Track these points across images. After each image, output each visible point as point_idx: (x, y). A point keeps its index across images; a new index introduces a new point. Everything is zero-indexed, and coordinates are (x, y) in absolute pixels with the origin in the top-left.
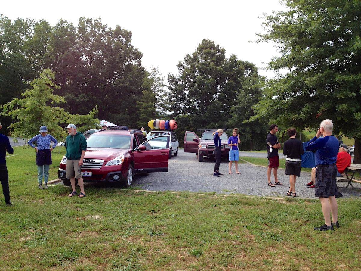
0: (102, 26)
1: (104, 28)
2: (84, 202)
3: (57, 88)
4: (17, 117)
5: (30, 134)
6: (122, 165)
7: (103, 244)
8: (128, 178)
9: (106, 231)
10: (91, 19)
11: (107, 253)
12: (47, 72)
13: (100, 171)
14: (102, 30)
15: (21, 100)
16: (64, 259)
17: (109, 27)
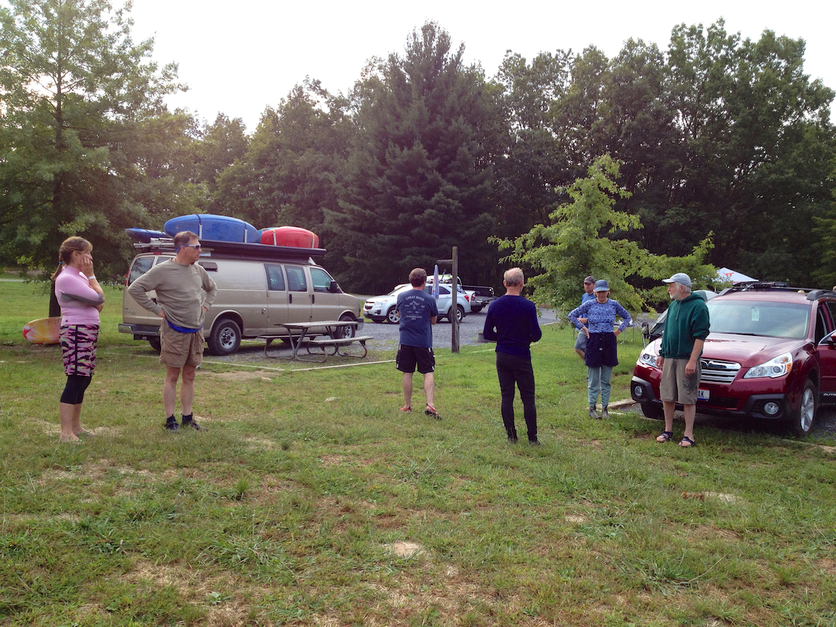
0: (727, 38)
1: (730, 43)
2: (695, 459)
3: (624, 196)
4: (540, 265)
5: (566, 300)
6: (787, 379)
7: (754, 563)
8: (802, 414)
9: (757, 535)
10: (701, 26)
11: (768, 585)
12: (603, 163)
13: (729, 390)
14: (727, 47)
15: (548, 227)
16: (665, 578)
17: (743, 38)
